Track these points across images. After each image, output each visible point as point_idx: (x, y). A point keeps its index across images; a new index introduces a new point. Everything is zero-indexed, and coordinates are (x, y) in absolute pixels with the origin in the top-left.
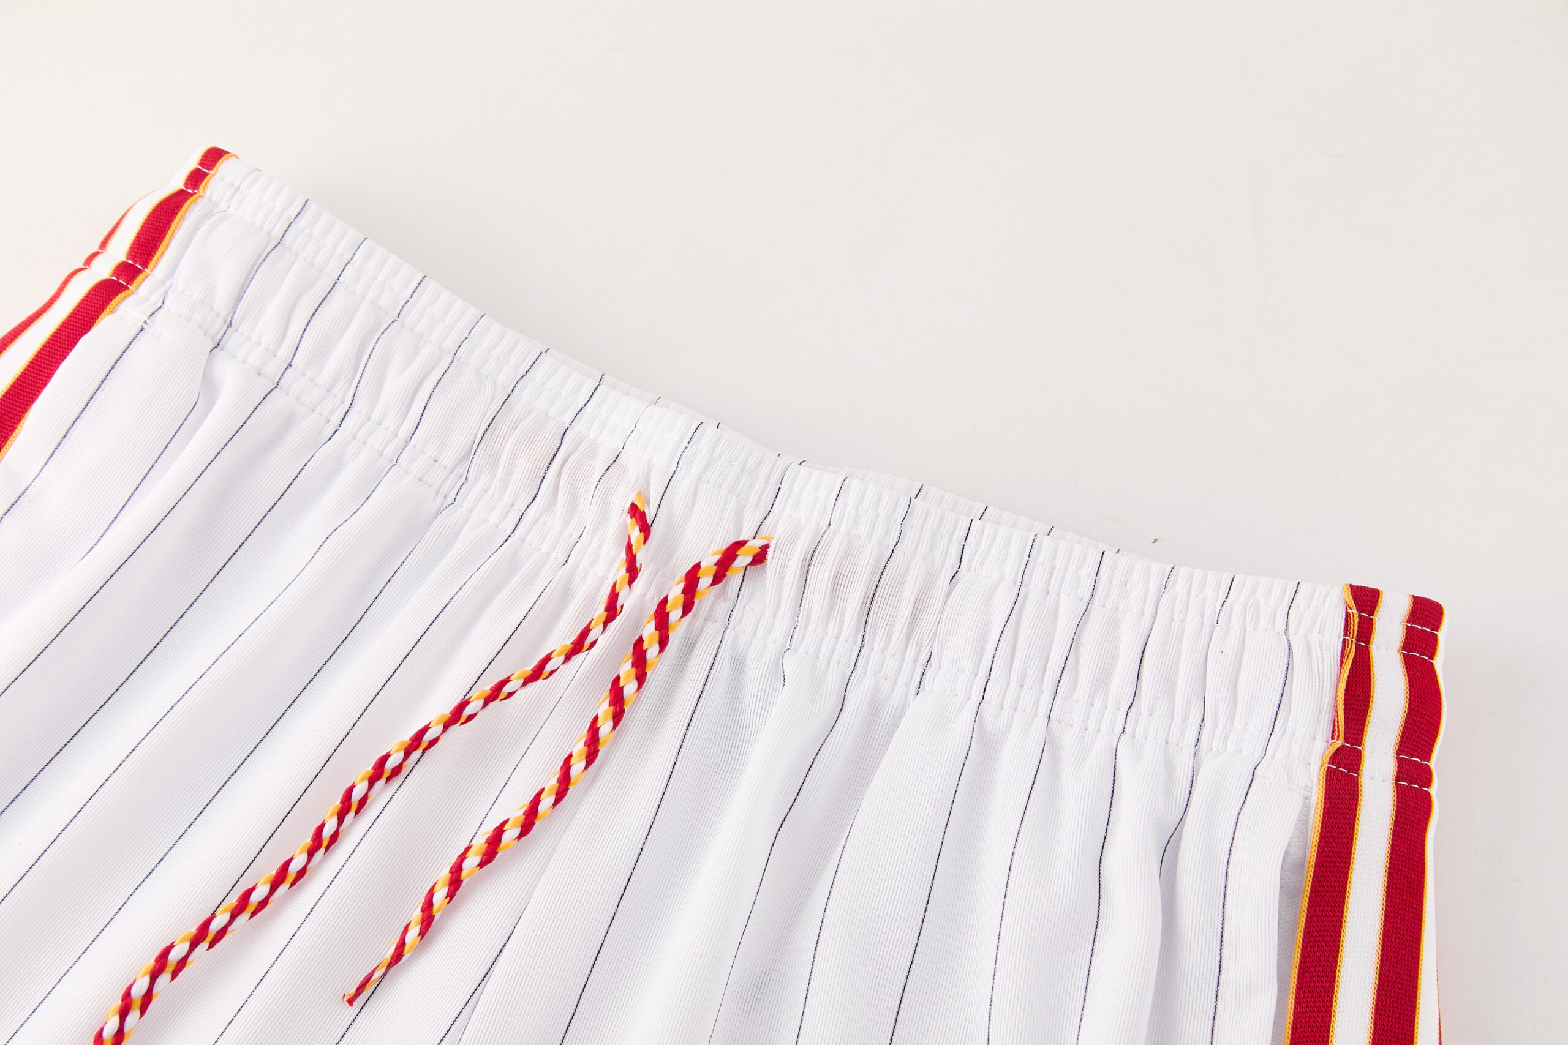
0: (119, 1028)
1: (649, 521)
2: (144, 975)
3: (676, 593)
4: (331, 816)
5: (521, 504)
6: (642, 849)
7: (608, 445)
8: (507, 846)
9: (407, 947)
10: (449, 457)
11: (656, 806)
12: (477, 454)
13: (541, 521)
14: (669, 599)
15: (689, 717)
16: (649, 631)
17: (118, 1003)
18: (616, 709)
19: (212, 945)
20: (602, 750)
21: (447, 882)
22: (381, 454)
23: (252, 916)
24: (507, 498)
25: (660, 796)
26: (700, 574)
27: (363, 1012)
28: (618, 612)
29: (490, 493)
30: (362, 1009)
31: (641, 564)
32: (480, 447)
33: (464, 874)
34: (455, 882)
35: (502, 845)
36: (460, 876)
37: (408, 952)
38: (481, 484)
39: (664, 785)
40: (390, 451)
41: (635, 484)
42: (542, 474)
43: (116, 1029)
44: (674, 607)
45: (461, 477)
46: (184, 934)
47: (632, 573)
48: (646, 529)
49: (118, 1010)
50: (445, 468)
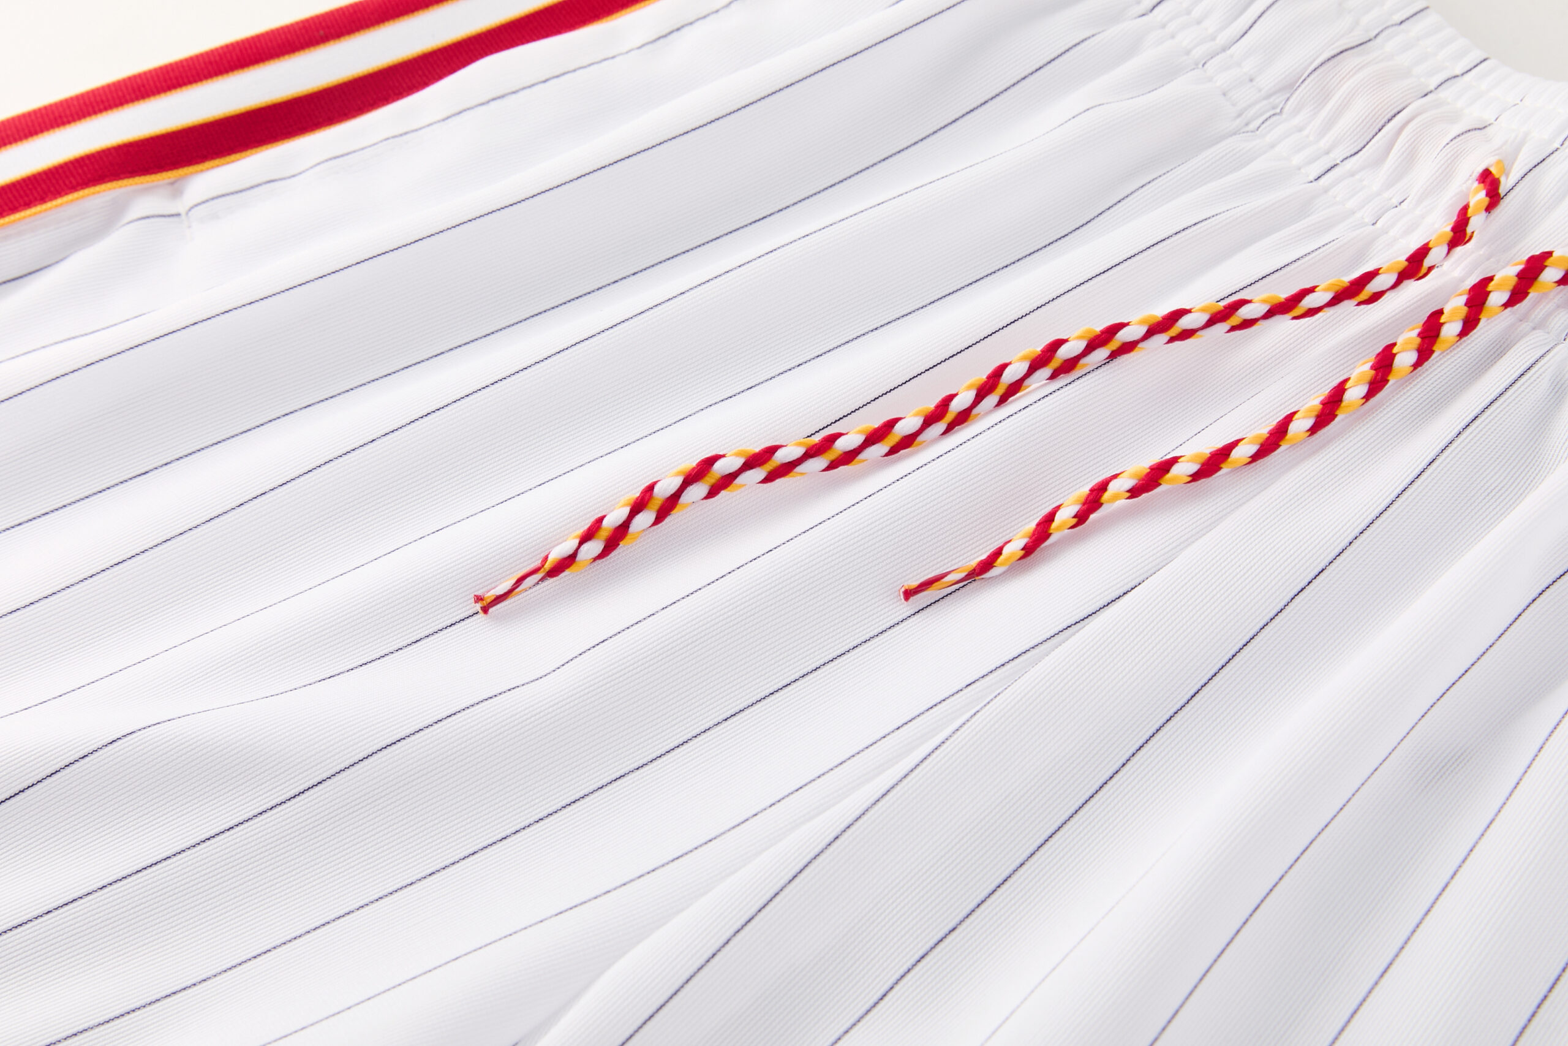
0: (624, 522)
1: (1502, 190)
2: (678, 474)
3: (1507, 273)
4: (969, 388)
5: (1337, 155)
6: (1351, 543)
7: (1475, 114)
8: (1175, 479)
9: (1001, 558)
10: (1268, 79)
11: (1389, 501)
12: (1306, 83)
13: (1357, 177)
14: (1496, 278)
15: (1472, 416)
16: (1455, 306)
17: (636, 493)
18: (1377, 375)
19: (769, 478)
20: (1341, 416)
21: (1083, 499)
22: (1188, 53)
23: (828, 468)
24: (1324, 143)
25: (1398, 490)
26: (1548, 262)
27: (917, 616)
28: (1421, 275)
29: (1305, 132)
30: (918, 612)
31: (1473, 233)
32: (1312, 77)
33: (1106, 496)
34: (1093, 501)
35: (1168, 476)
36: (1101, 496)
37: (1002, 564)
38: (1297, 121)
39: (1408, 481)
40: (1198, 52)
41: (1498, 149)
42: (1379, 126)
43: (620, 522)
44: (1499, 287)
45: (1274, 108)
46: (740, 448)
47: (1458, 234)
48: (1494, 198)
49: (632, 502)
50: (1260, 91)
